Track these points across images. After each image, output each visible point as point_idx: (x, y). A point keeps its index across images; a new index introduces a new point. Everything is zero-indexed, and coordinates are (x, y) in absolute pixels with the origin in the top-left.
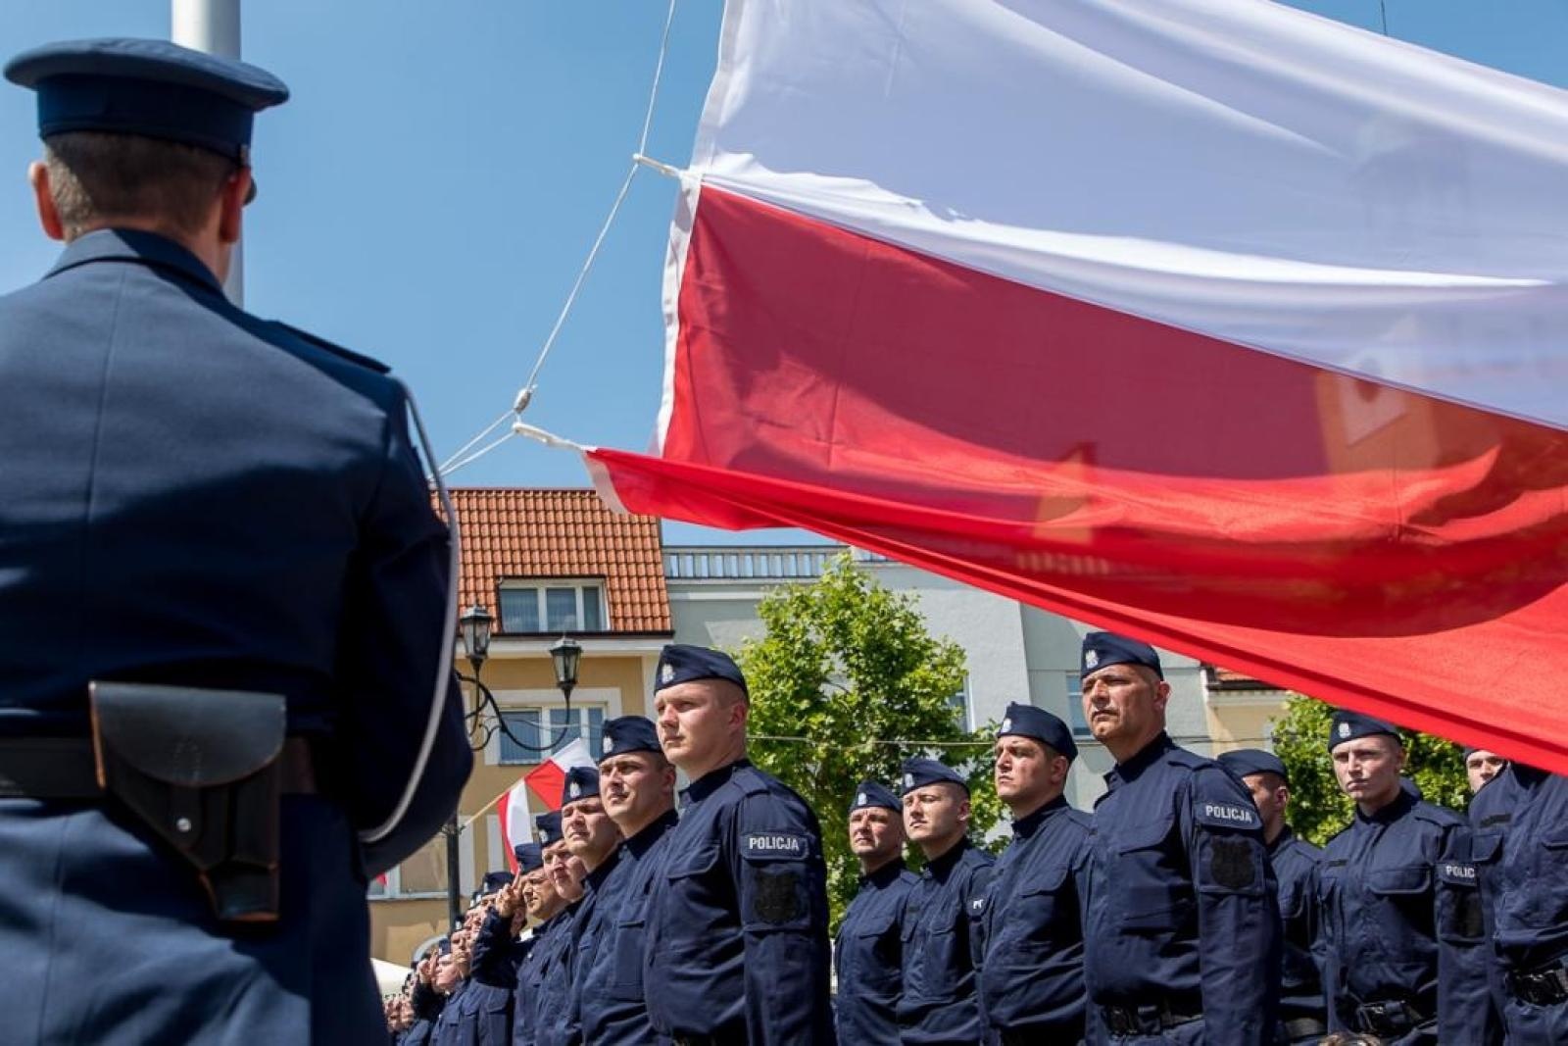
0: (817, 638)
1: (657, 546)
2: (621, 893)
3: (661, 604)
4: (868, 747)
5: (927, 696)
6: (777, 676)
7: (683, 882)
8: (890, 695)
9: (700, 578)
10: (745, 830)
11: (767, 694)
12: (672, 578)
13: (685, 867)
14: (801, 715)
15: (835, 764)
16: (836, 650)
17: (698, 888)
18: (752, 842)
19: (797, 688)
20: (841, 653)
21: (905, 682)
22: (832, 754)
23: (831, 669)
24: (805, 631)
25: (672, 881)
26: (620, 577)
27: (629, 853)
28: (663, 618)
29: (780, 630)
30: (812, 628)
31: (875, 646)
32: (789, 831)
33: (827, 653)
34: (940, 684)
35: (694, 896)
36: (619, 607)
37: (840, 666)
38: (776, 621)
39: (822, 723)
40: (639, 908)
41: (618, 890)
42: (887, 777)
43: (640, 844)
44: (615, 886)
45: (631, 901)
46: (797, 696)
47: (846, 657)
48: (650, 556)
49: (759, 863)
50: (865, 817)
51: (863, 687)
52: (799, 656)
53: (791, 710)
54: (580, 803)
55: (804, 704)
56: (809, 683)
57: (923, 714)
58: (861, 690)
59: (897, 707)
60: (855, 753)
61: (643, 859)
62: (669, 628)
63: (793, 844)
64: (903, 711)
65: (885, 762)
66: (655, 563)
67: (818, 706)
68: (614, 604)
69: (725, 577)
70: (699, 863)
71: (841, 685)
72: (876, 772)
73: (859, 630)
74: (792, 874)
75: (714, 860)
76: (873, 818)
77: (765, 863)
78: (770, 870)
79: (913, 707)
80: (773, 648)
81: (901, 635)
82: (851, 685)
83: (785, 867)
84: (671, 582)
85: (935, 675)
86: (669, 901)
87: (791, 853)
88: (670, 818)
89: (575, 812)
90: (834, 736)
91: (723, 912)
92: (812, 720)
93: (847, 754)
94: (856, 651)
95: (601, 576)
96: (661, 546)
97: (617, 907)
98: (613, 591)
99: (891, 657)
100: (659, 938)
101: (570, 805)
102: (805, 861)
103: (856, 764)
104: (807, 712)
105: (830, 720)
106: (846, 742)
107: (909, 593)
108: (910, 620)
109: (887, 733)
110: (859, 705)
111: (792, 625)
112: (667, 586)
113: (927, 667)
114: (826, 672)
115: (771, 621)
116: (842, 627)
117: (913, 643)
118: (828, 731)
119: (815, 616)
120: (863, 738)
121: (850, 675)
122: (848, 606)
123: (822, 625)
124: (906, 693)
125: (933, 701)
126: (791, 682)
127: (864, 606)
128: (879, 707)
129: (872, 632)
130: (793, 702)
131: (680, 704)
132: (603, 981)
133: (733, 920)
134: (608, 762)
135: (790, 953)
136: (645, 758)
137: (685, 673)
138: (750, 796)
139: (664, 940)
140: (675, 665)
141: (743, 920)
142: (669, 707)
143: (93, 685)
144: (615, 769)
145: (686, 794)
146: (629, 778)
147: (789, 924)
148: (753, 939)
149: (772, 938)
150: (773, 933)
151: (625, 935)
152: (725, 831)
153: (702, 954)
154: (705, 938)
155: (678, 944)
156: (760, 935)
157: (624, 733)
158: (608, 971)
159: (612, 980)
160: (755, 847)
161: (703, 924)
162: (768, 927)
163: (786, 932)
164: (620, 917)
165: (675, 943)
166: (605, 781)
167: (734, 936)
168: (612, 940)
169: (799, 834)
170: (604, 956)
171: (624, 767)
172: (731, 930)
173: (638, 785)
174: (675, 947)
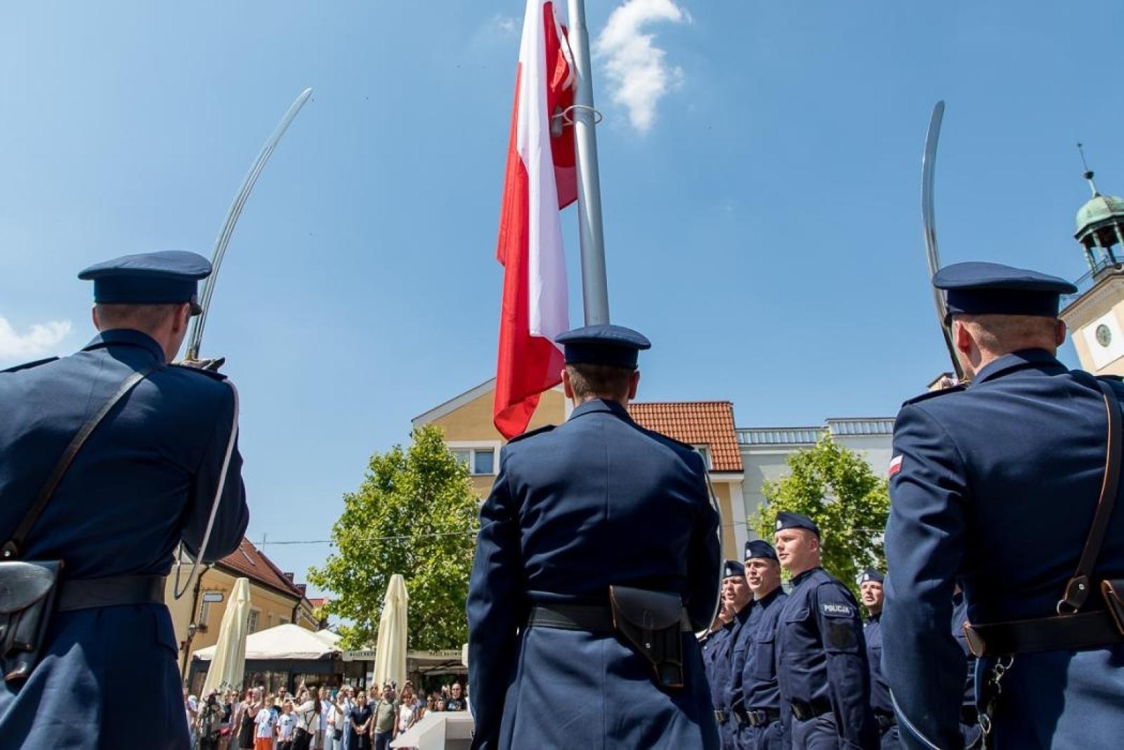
0: (817, 476)
1: (733, 428)
2: (757, 626)
3: (737, 457)
4: (849, 532)
5: (877, 506)
6: (799, 495)
7: (793, 624)
8: (857, 504)
9: (755, 444)
10: (822, 601)
11: (795, 504)
12: (741, 444)
13: (793, 618)
14: (812, 515)
15: (832, 540)
16: (828, 481)
17: (801, 628)
18: (826, 607)
19: (809, 501)
20: (830, 483)
21: (864, 499)
22: (830, 535)
23: (826, 491)
24: (812, 472)
25: (788, 624)
26: (716, 444)
27: (760, 605)
28: (738, 463)
29: (799, 472)
30: (814, 471)
31: (848, 480)
32: (843, 603)
33: (823, 483)
34: (884, 500)
35: (800, 633)
36: (716, 458)
37: (830, 489)
38: (797, 467)
39: (824, 519)
40: (767, 635)
41: (755, 624)
42: (860, 547)
43: (766, 602)
44: (755, 621)
45: (762, 631)
46: (810, 505)
47: (834, 485)
48: (730, 434)
49: (830, 618)
50: (869, 586)
51: (843, 501)
52: (809, 485)
53: (808, 513)
54: (732, 578)
55: (814, 510)
56: (815, 498)
57: (876, 515)
58: (842, 502)
59: (862, 511)
60: (842, 535)
61: (768, 608)
62: (741, 468)
63: (846, 610)
64: (865, 513)
65: (858, 539)
66: (733, 437)
67: (821, 510)
68: (714, 457)
69: (767, 443)
70: (801, 616)
71: (831, 498)
72: (853, 544)
73: (839, 474)
74: (847, 625)
75: (808, 615)
76: (873, 587)
77: (834, 618)
78: (836, 622)
79: (869, 512)
80: (795, 481)
81: (860, 475)
82: (837, 499)
83: (843, 621)
84: (740, 446)
85: (881, 496)
86: (787, 633)
87: (846, 614)
88: (779, 591)
89: (729, 582)
90: (830, 525)
91: (813, 641)
92: (818, 517)
93: (838, 536)
94: (838, 482)
95: (707, 443)
96: (735, 429)
97: (755, 632)
98: (713, 450)
99: (856, 485)
100: (783, 651)
101: (726, 579)
102: (853, 618)
103: (843, 541)
104: (817, 513)
105: (827, 518)
106: (838, 529)
107: (862, 452)
108: (864, 467)
109: (858, 525)
110: (842, 510)
111: (805, 470)
112: (739, 448)
113: (876, 491)
114: (823, 493)
115: (794, 467)
116: (830, 469)
117: (867, 478)
118: (827, 523)
119: (815, 465)
120: (845, 527)
121: (836, 495)
122: (831, 460)
123: (819, 470)
124: (866, 504)
125: (880, 509)
126: (806, 498)
127: (840, 460)
128: (853, 511)
129: (846, 473)
130: (808, 508)
131: (786, 539)
132: (751, 669)
133: (819, 645)
134: (749, 561)
135: (849, 664)
136: (767, 561)
137: (787, 524)
138: (823, 584)
139: (786, 652)
140: (783, 521)
141: (824, 646)
142: (780, 540)
143: (611, 587)
144: (752, 565)
145: (792, 582)
146: (760, 570)
147: (849, 650)
148: (831, 656)
149: (839, 656)
150: (840, 653)
151: (761, 648)
152: (812, 601)
153: (805, 661)
154: (805, 653)
155: (793, 655)
156: (834, 654)
157: (756, 548)
158: (754, 665)
159: (756, 669)
160: (828, 610)
161: (804, 646)
162: (838, 650)
163: (847, 653)
164: (758, 638)
165: (792, 654)
166: (747, 570)
167: (818, 653)
168: (754, 649)
169: (848, 606)
170: (751, 657)
171: (757, 565)
172: (817, 651)
173: (764, 574)
174: (791, 657)
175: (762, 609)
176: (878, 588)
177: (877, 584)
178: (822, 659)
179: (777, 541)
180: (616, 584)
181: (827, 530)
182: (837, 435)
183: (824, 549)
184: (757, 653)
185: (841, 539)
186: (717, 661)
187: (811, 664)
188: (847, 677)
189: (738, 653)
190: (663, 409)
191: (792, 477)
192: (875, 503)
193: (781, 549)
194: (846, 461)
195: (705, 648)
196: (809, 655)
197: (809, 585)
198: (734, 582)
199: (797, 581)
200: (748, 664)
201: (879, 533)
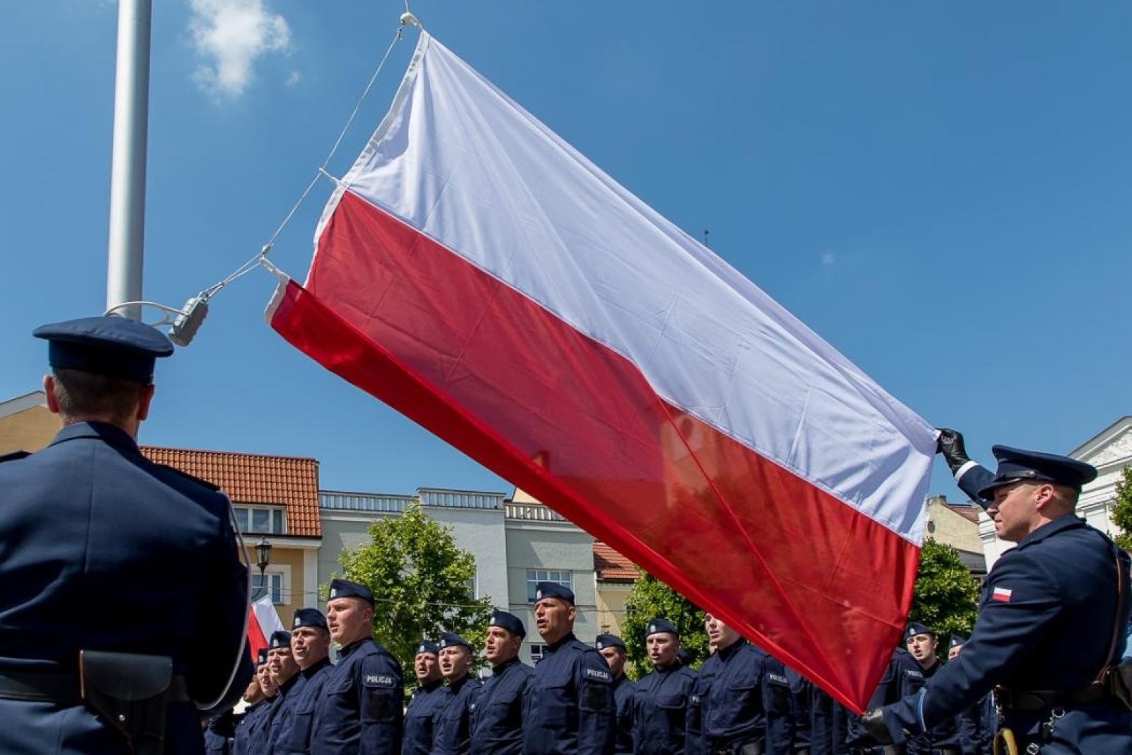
0: (399, 547)
1: (315, 490)
2: (297, 697)
3: (316, 521)
4: (422, 606)
5: (453, 580)
6: (376, 566)
7: (333, 696)
8: (435, 579)
9: (338, 509)
10: (366, 672)
11: (371, 574)
12: (323, 508)
13: (336, 690)
14: (387, 587)
15: (404, 613)
16: (409, 553)
17: (341, 700)
18: (369, 678)
19: (386, 573)
20: (411, 555)
21: (443, 572)
22: (403, 608)
23: (405, 563)
24: (393, 543)
25: (329, 696)
26: (294, 506)
27: (303, 677)
28: (316, 529)
29: (379, 541)
30: (396, 541)
31: (429, 553)
32: (387, 674)
33: (404, 555)
34: (461, 574)
35: (340, 705)
36: (293, 521)
37: (410, 561)
38: (378, 537)
39: (399, 592)
40: (308, 705)
41: (295, 696)
42: (431, 621)
43: (309, 673)
44: (296, 693)
45: (303, 702)
46: (387, 577)
47: (414, 557)
48: (311, 495)
49: (372, 688)
50: (423, 658)
51: (421, 574)
52: (388, 555)
53: (383, 584)
54: (279, 649)
55: (390, 582)
56: (393, 570)
57: (451, 589)
58: (420, 575)
59: (439, 585)
60: (415, 608)
61: (311, 680)
62: (319, 534)
63: (389, 681)
64: (441, 587)
65: (430, 613)
66: (314, 499)
67: (397, 582)
68: (290, 520)
69: (351, 509)
70: (342, 687)
71: (410, 572)
72: (425, 618)
73: (421, 544)
74: (387, 696)
75: (350, 686)
76: (427, 658)
77: (374, 689)
78: (377, 692)
79: (447, 586)
80: (374, 551)
81: (442, 548)
82: (415, 572)
83: (383, 692)
84: (321, 510)
85: (459, 570)
86: (327, 705)
87: (388, 685)
88: (326, 661)
89: (275, 654)
90: (405, 598)
91: (353, 712)
92: (394, 589)
93: (411, 608)
94: (419, 555)
95: (284, 504)
96: (318, 491)
97: (295, 704)
98: (290, 513)
99: (437, 558)
100: (320, 724)
101: (273, 650)
102: (394, 689)
103: (415, 614)
104: (392, 586)
105: (403, 590)
106: (411, 603)
107: (448, 525)
108: (448, 540)
109: (432, 599)
110: (419, 583)
111: (386, 539)
112: (320, 512)
113: (455, 565)
114: (402, 565)
115: (375, 536)
116: (413, 541)
117: (449, 552)
118: (401, 596)
119: (398, 535)
120: (420, 600)
121: (415, 567)
122: (416, 531)
123: (402, 540)
124: (443, 578)
125: (457, 583)
126: (384, 569)
127: (425, 532)
128: (429, 585)
129: (428, 546)
130: (384, 580)
131: (339, 608)
132: (285, 741)
133: (356, 716)
134: (297, 630)
135: (383, 733)
136: (316, 630)
137: (342, 593)
138: (369, 655)
139: (323, 724)
140: (338, 589)
141: (362, 717)
142: (332, 609)
143: (82, 652)
144: (300, 634)
145: (339, 653)
146: (307, 639)
147: (383, 720)
148: (365, 726)
149: (375, 726)
150: (376, 723)
151: (298, 720)
152: (356, 672)
153: (341, 733)
154: (342, 724)
155: (329, 727)
156: (369, 724)
157: (306, 617)
158: (288, 736)
159: (290, 741)
160: (370, 680)
161: (341, 718)
162: (374, 721)
163: (382, 723)
164: (296, 710)
165: (327, 726)
166: (294, 640)
167: (356, 724)
168: (292, 721)
169: (392, 676)
170: (287, 728)
171: (305, 634)
172: (355, 721)
173: (311, 643)
174: (328, 728)
175: (305, 680)
176: (432, 659)
177: (431, 655)
178: (357, 730)
179: (329, 610)
180: (89, 648)
181: (400, 603)
182: (426, 505)
183: (394, 622)
184: (293, 724)
185: (413, 612)
186: (254, 735)
187: (347, 735)
188: (378, 746)
189: (276, 726)
190: (231, 460)
191: (372, 546)
192: (453, 577)
193: (333, 618)
194: (430, 533)
195: (243, 722)
196: (346, 726)
197: (357, 655)
198: (281, 653)
199: (344, 652)
200: (282, 736)
201: (452, 608)
